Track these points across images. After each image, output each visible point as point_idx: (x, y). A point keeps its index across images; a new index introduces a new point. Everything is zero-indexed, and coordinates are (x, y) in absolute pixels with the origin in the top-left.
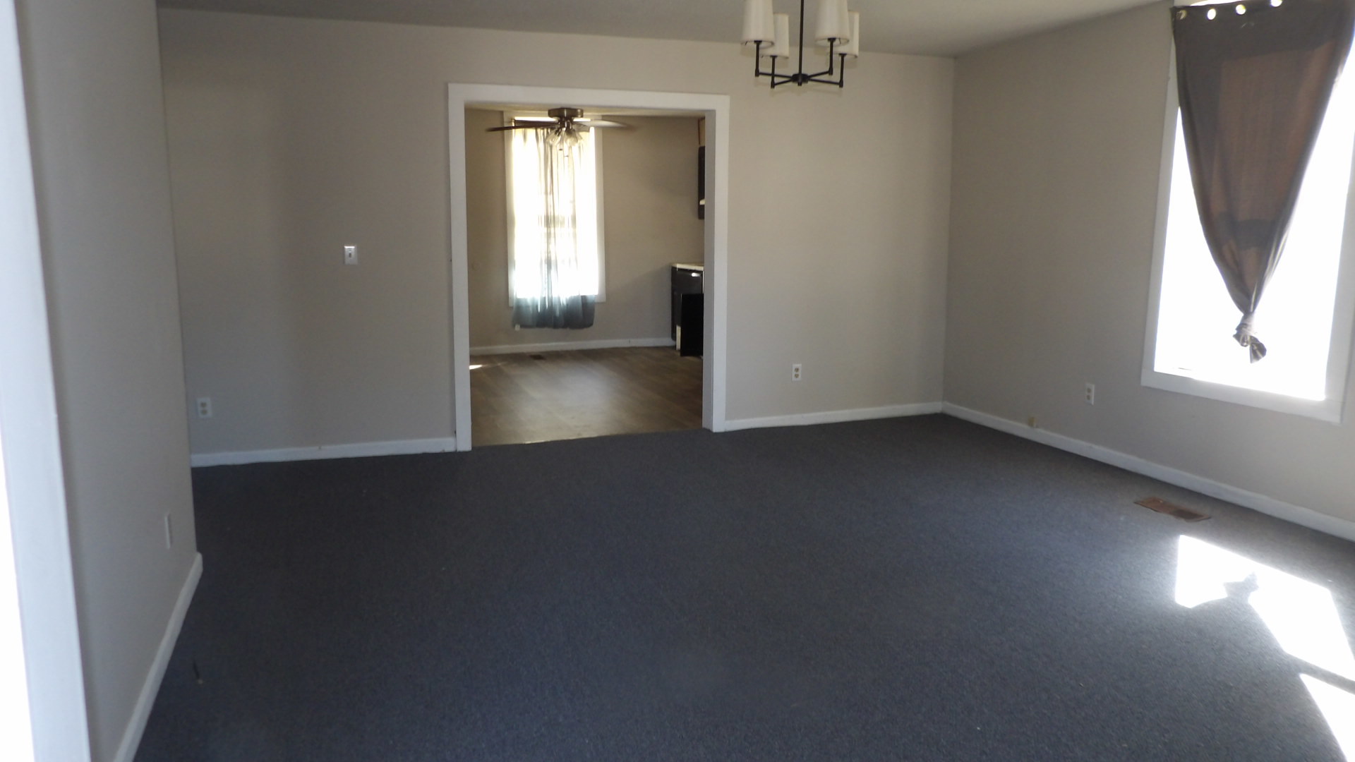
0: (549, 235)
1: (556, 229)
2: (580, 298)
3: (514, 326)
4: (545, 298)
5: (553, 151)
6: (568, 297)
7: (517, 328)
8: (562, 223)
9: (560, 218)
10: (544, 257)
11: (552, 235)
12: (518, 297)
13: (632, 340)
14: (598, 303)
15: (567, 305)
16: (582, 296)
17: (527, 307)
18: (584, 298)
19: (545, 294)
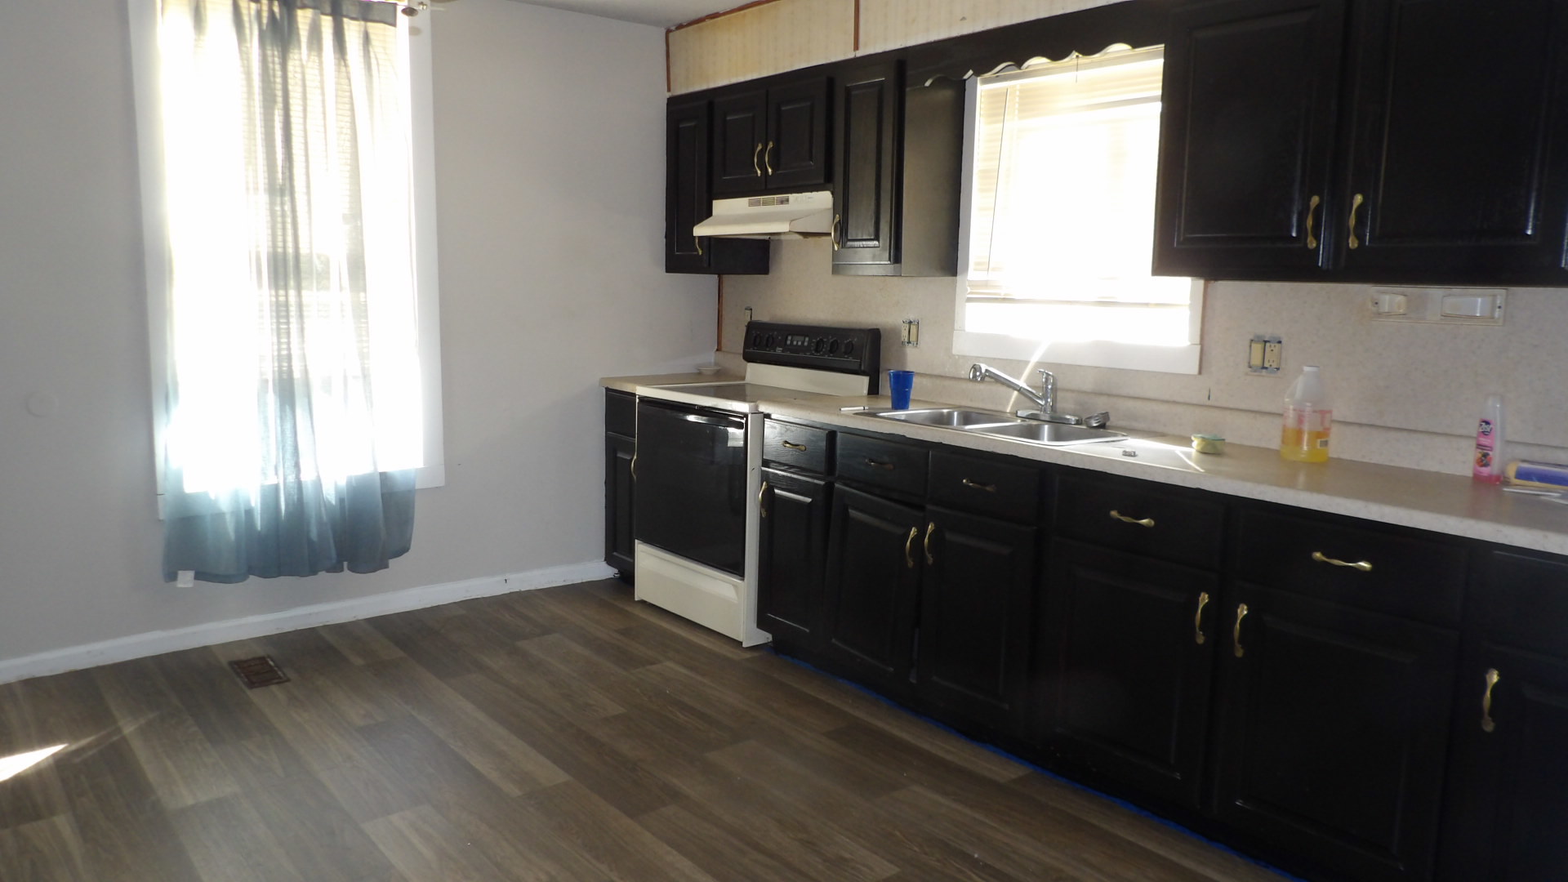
0: (281, 312)
1: (304, 293)
2: (378, 479)
3: (172, 577)
4: (276, 488)
5: (290, 68)
6: (343, 483)
7: (186, 579)
8: (324, 275)
9: (316, 261)
10: (269, 370)
11: (293, 309)
12: (190, 488)
13: (511, 577)
14: (423, 490)
15: (341, 501)
16: (382, 474)
17: (219, 516)
18: (384, 476)
19: (279, 477)
